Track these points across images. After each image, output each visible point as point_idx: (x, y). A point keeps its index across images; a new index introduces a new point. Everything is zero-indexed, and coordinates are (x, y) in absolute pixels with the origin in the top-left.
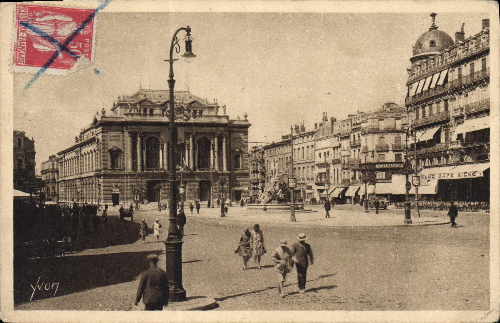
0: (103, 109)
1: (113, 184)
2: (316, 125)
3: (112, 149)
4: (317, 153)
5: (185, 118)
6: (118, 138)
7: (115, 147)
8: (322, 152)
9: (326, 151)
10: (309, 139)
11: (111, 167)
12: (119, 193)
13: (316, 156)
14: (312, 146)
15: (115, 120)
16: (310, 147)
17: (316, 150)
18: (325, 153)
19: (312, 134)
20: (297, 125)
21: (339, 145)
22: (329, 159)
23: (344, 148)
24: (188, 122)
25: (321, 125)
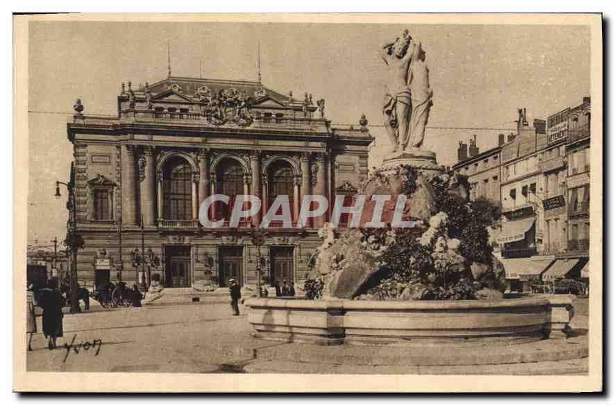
0: (79, 102)
1: (97, 250)
2: (501, 137)
3: (97, 179)
4: (506, 191)
5: (244, 121)
6: (107, 159)
7: (102, 176)
8: (518, 187)
9: (528, 182)
10: (487, 165)
11: (92, 217)
12: (108, 268)
13: (503, 197)
14: (495, 178)
15: (101, 123)
16: (491, 181)
17: (502, 185)
18: (525, 188)
19: (494, 152)
20: (463, 143)
21: (562, 165)
22: (536, 199)
23: (574, 170)
24: (247, 128)
25: (511, 138)
